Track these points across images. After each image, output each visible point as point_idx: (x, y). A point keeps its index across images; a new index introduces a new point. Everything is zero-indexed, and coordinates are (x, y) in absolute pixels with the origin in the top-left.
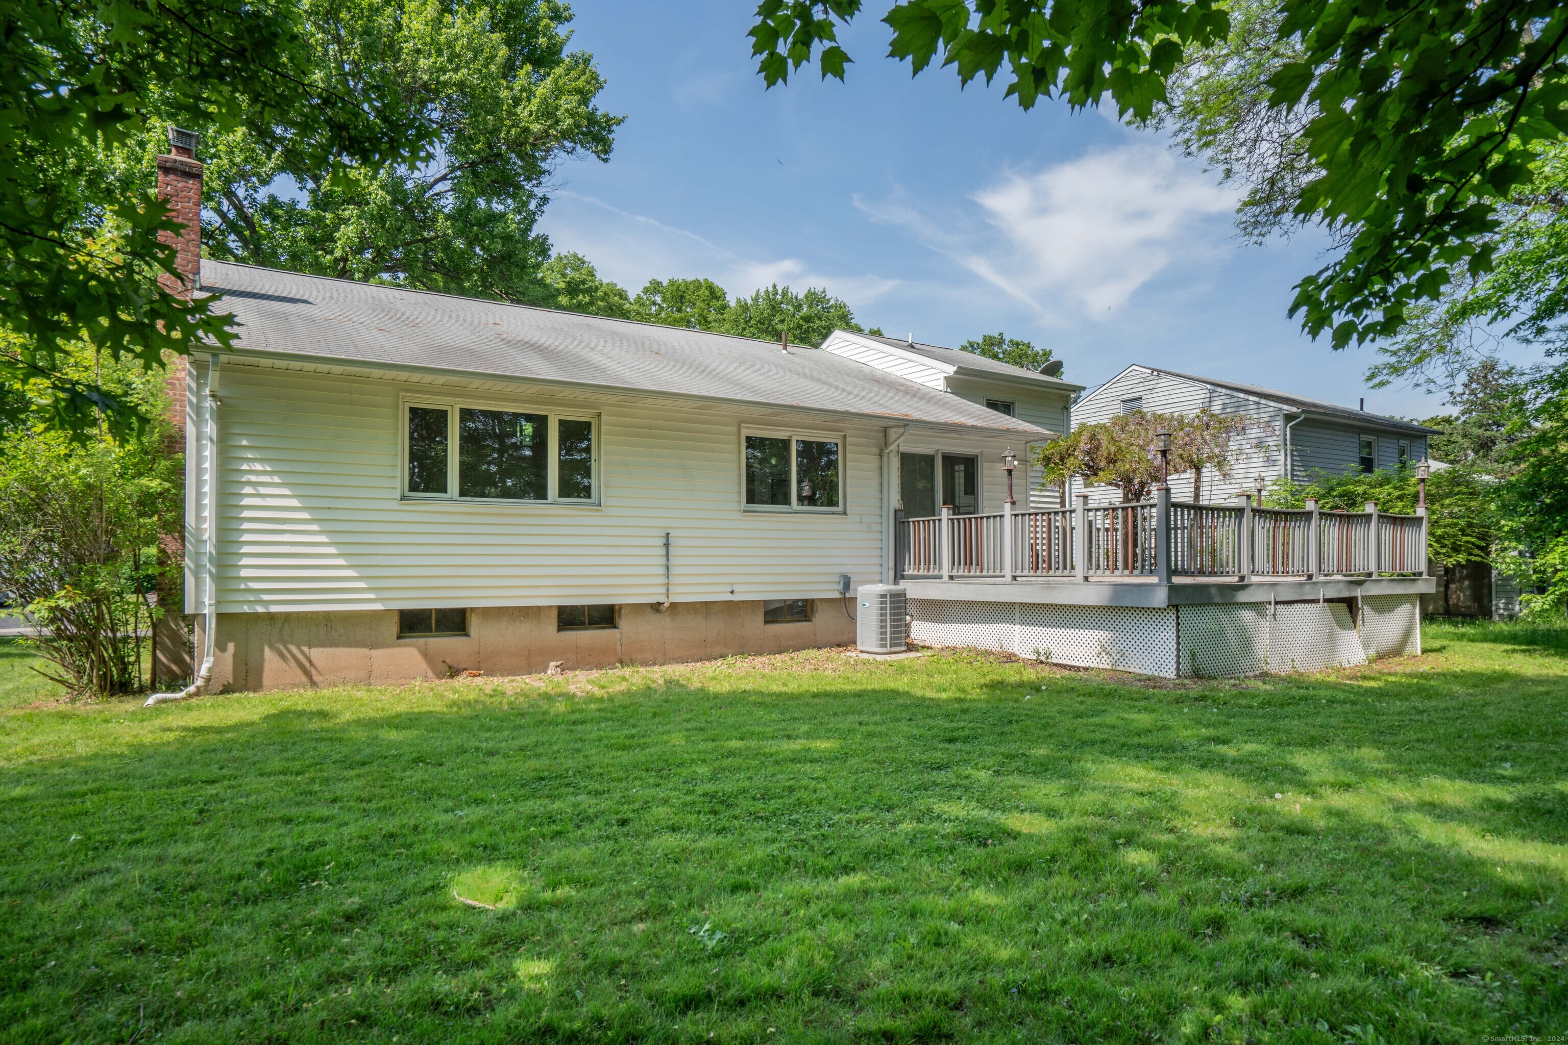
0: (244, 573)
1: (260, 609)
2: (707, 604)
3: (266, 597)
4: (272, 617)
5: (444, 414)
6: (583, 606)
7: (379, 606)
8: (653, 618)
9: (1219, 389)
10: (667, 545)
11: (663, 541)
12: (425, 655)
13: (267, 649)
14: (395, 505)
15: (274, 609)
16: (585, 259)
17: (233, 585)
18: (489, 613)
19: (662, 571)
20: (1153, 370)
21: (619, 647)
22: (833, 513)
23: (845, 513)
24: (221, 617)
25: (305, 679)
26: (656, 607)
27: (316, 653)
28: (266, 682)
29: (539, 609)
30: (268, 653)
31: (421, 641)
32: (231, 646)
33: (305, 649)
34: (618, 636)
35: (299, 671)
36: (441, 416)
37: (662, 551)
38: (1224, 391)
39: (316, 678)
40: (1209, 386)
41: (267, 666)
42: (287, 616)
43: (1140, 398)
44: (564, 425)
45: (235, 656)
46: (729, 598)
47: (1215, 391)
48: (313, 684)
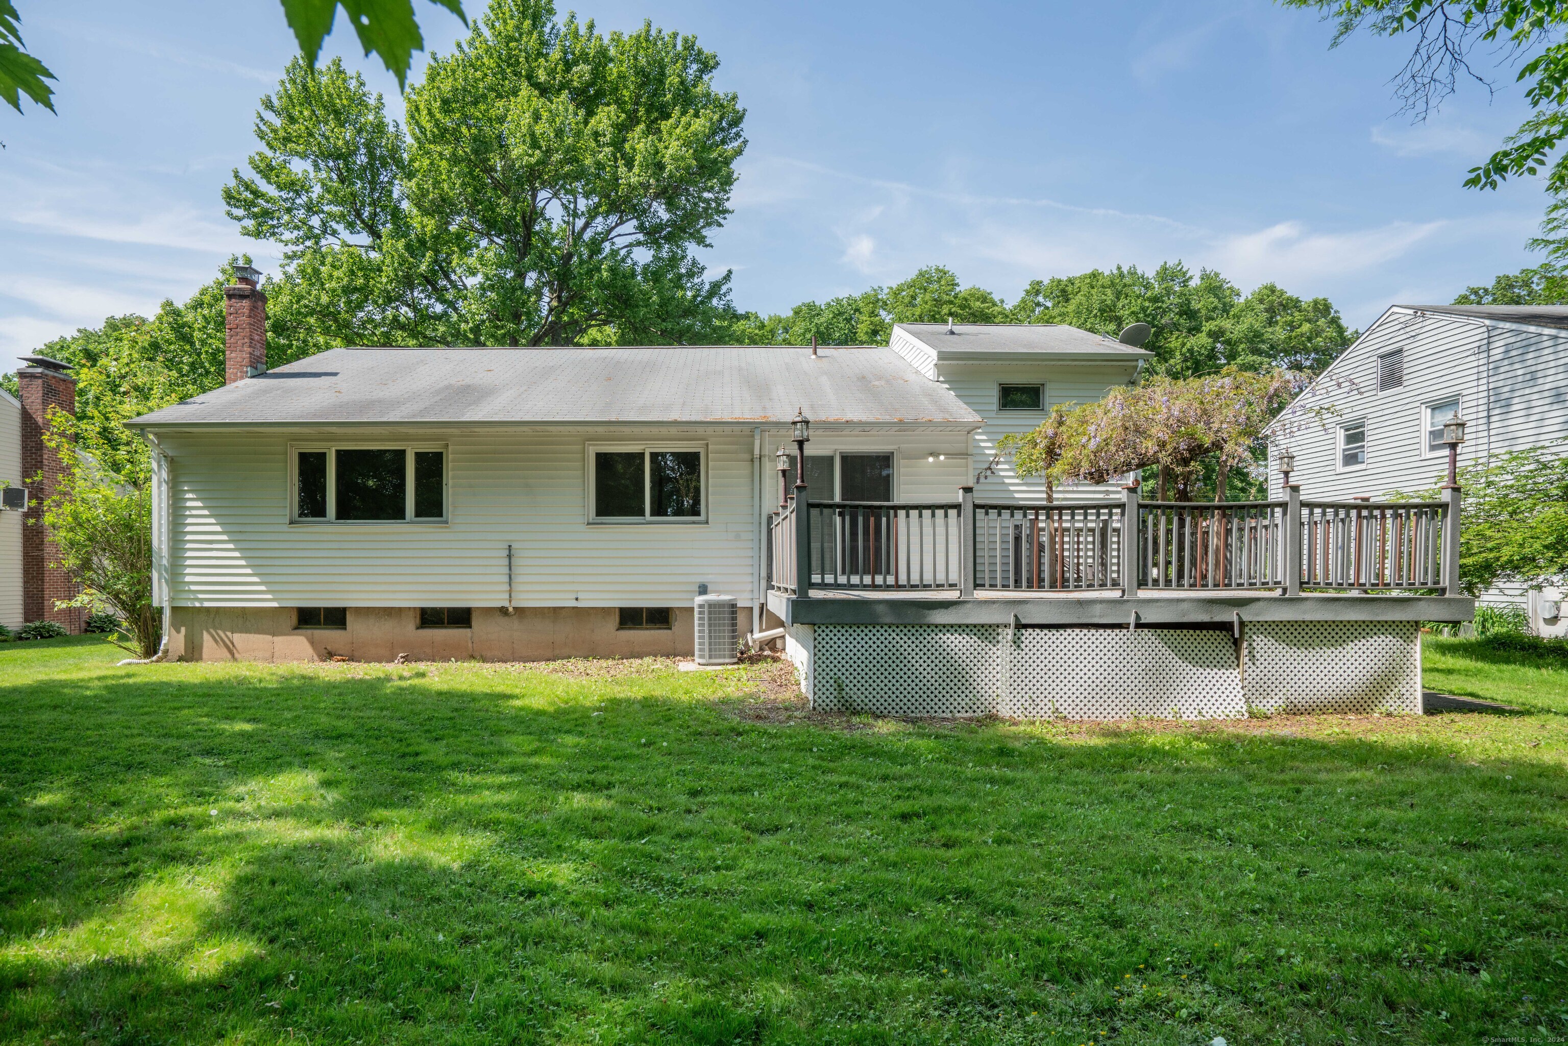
0: (187, 579)
1: (197, 604)
2: (556, 610)
3: (200, 596)
4: (208, 609)
5: (324, 455)
6: (442, 609)
7: (275, 604)
8: (503, 621)
9: (1501, 324)
10: (510, 556)
11: (507, 552)
12: (312, 643)
13: (205, 633)
14: (286, 528)
15: (206, 604)
16: (946, 269)
17: (181, 588)
18: (359, 611)
19: (506, 579)
20: (1416, 309)
21: (470, 645)
22: (694, 523)
23: (707, 523)
24: (175, 610)
25: (229, 656)
26: (503, 611)
27: (237, 638)
28: (204, 656)
29: (400, 610)
30: (206, 636)
31: (309, 632)
32: (183, 629)
33: (229, 634)
34: (469, 635)
35: (225, 650)
36: (321, 457)
37: (506, 562)
38: (1508, 325)
39: (236, 655)
40: (1487, 322)
41: (205, 644)
42: (218, 609)
43: (1400, 351)
44: (419, 457)
45: (186, 636)
46: (573, 604)
47: (1495, 328)
48: (234, 658)
